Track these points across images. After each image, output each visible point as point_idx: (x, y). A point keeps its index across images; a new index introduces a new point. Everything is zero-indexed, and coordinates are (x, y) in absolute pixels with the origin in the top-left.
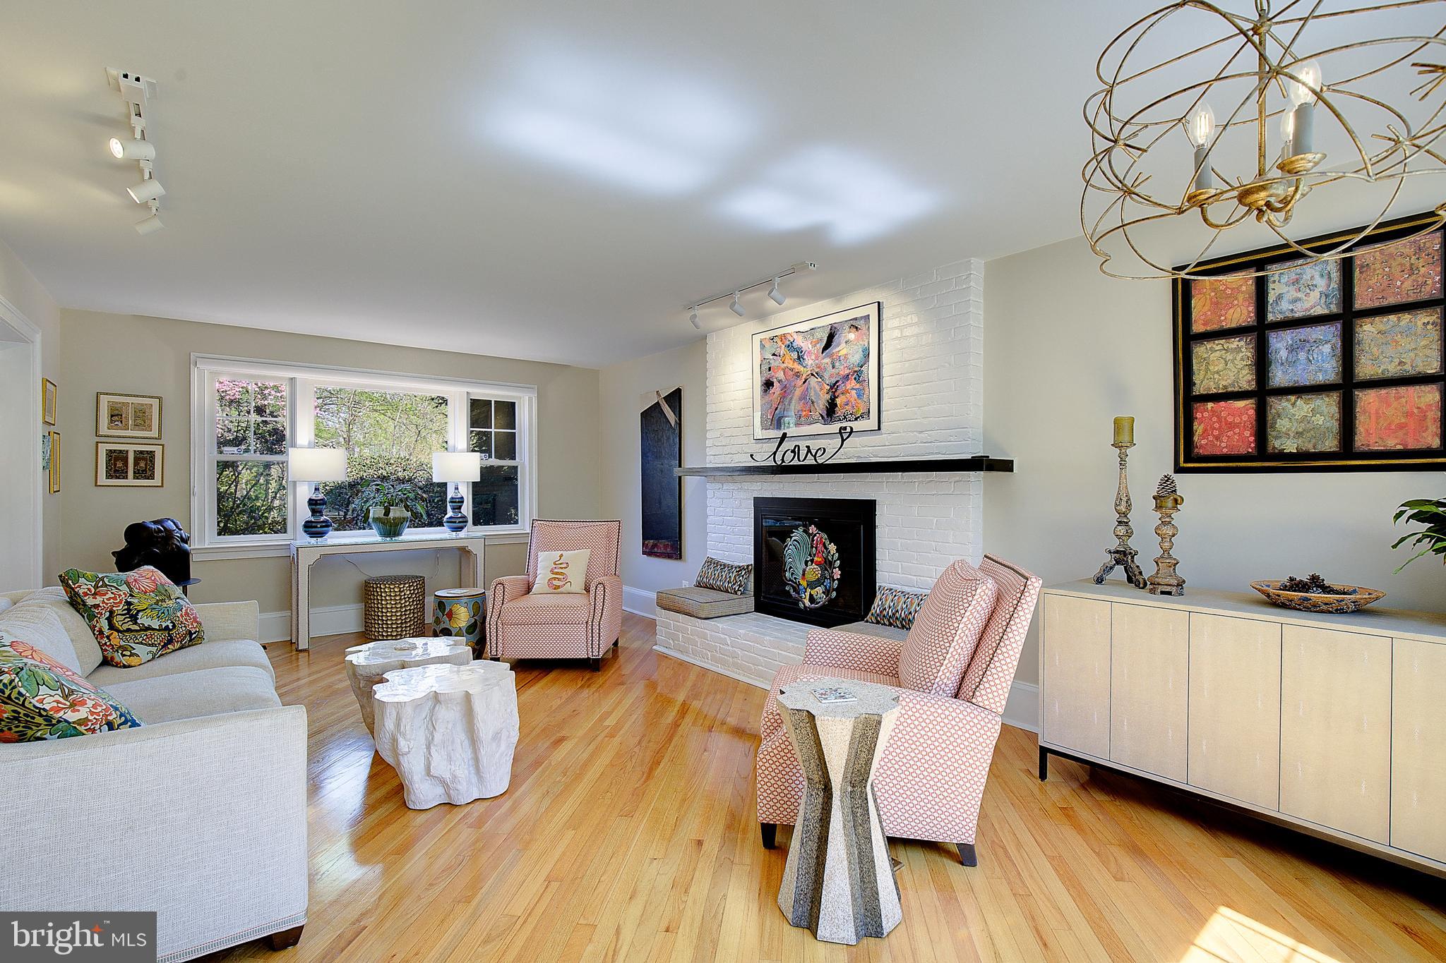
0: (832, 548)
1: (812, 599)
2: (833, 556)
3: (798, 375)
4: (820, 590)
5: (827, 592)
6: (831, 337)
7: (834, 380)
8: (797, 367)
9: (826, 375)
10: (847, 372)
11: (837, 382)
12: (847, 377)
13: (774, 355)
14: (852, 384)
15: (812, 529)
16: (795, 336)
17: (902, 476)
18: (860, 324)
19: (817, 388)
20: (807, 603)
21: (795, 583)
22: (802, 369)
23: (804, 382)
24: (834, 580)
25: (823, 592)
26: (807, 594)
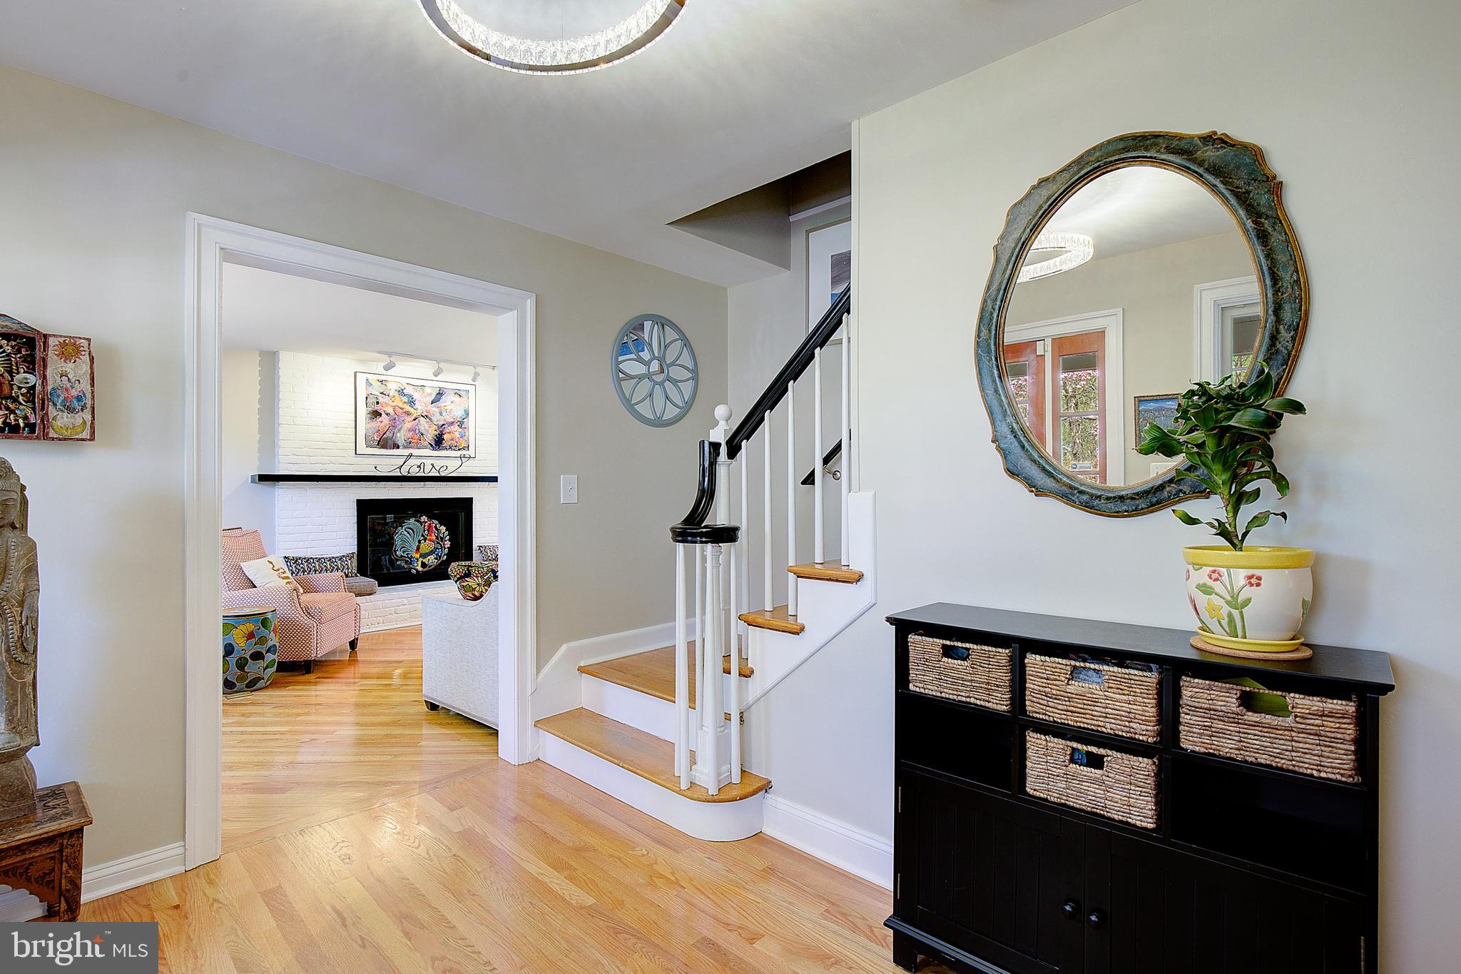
0: (443, 528)
1: (424, 565)
2: (444, 533)
3: (408, 414)
4: (432, 557)
5: (438, 557)
6: (440, 394)
7: (441, 423)
8: (408, 408)
9: (434, 419)
10: (453, 420)
11: (444, 425)
12: (452, 423)
13: (382, 393)
14: (455, 428)
15: (424, 518)
16: (406, 386)
17: (489, 485)
18: (463, 393)
19: (427, 426)
20: (420, 568)
21: (408, 557)
22: (412, 410)
23: (414, 420)
24: (445, 548)
25: (435, 558)
26: (420, 563)
